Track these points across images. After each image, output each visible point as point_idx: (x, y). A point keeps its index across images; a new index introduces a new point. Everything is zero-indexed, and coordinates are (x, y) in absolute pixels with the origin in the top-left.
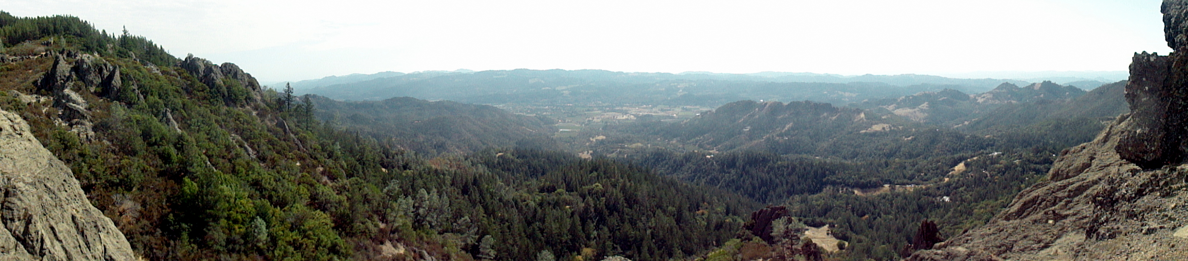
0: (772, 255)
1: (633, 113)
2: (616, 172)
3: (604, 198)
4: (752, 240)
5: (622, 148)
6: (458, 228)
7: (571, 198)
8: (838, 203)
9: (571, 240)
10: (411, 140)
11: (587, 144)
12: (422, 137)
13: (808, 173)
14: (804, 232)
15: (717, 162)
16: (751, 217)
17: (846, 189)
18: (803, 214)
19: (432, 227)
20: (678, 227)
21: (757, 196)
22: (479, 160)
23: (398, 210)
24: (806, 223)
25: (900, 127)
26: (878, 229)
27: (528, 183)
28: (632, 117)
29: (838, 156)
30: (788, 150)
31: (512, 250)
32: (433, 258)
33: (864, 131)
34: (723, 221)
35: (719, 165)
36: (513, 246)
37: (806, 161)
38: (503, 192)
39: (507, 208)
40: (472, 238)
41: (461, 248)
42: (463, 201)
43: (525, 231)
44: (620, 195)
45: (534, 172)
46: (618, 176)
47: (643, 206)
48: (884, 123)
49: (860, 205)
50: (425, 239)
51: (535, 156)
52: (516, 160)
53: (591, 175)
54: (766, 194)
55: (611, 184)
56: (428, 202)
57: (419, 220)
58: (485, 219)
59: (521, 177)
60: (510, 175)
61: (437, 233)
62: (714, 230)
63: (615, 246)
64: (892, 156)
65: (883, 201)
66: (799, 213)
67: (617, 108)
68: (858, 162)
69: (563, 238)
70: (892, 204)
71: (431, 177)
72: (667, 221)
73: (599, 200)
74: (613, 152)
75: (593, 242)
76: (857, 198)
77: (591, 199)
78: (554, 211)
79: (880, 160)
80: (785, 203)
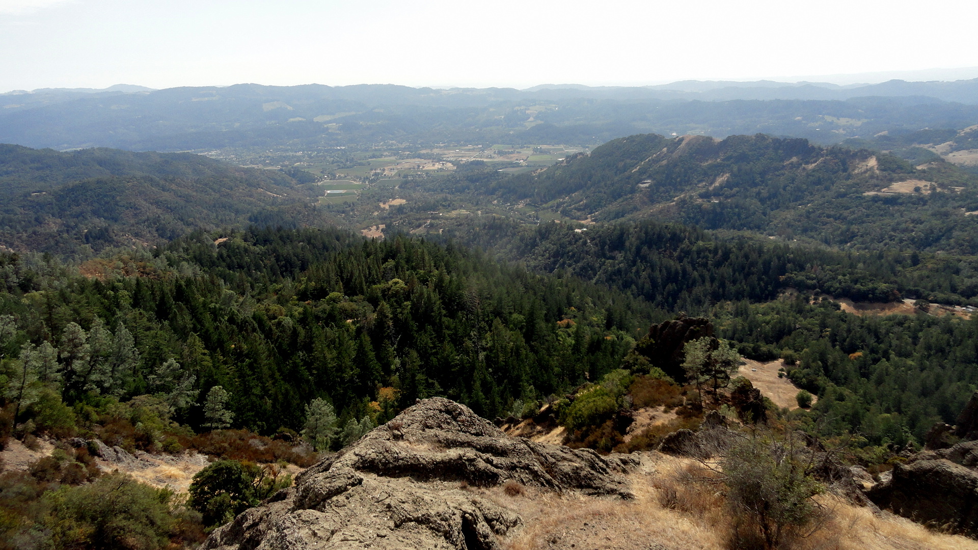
0: (682, 401)
1: (452, 159)
2: (427, 258)
3: (408, 303)
4: (648, 373)
5: (433, 218)
6: (158, 383)
7: (354, 306)
8: (804, 322)
9: (359, 376)
10: (30, 230)
11: (376, 213)
12: (55, 223)
13: (753, 264)
14: (738, 368)
15: (593, 239)
16: (648, 334)
17: (824, 299)
18: (736, 335)
19: (105, 391)
20: (528, 348)
21: (659, 298)
22: (182, 254)
23: (25, 374)
24: (742, 351)
25: (958, 189)
26: (879, 382)
27: (279, 286)
28: (450, 165)
29: (812, 237)
30: (716, 219)
31: (261, 407)
32: (118, 448)
33: (872, 193)
34: (601, 338)
35: (596, 245)
36: (262, 397)
37: (750, 243)
38: (234, 307)
39: (244, 332)
40: (188, 396)
41: (170, 418)
42: (161, 332)
43: (279, 370)
44: (435, 297)
45: (287, 267)
46: (430, 266)
47: (472, 313)
48: (920, 179)
49: (849, 331)
50: (95, 417)
51: (286, 239)
52: (252, 248)
53: (384, 266)
54: (675, 295)
55: (418, 278)
56: (87, 346)
57: (77, 382)
58: (207, 358)
59: (264, 277)
60: (244, 277)
61: (117, 399)
62: (588, 353)
63: (430, 381)
64: (930, 245)
65: (897, 329)
66: (730, 333)
67: (424, 152)
68: (853, 250)
69: (344, 375)
70: (915, 339)
71: (88, 298)
72: (510, 337)
73: (400, 306)
74: (419, 226)
75: (395, 378)
76: (844, 318)
77: (388, 306)
78: (328, 329)
79: (901, 250)
80: (707, 314)
